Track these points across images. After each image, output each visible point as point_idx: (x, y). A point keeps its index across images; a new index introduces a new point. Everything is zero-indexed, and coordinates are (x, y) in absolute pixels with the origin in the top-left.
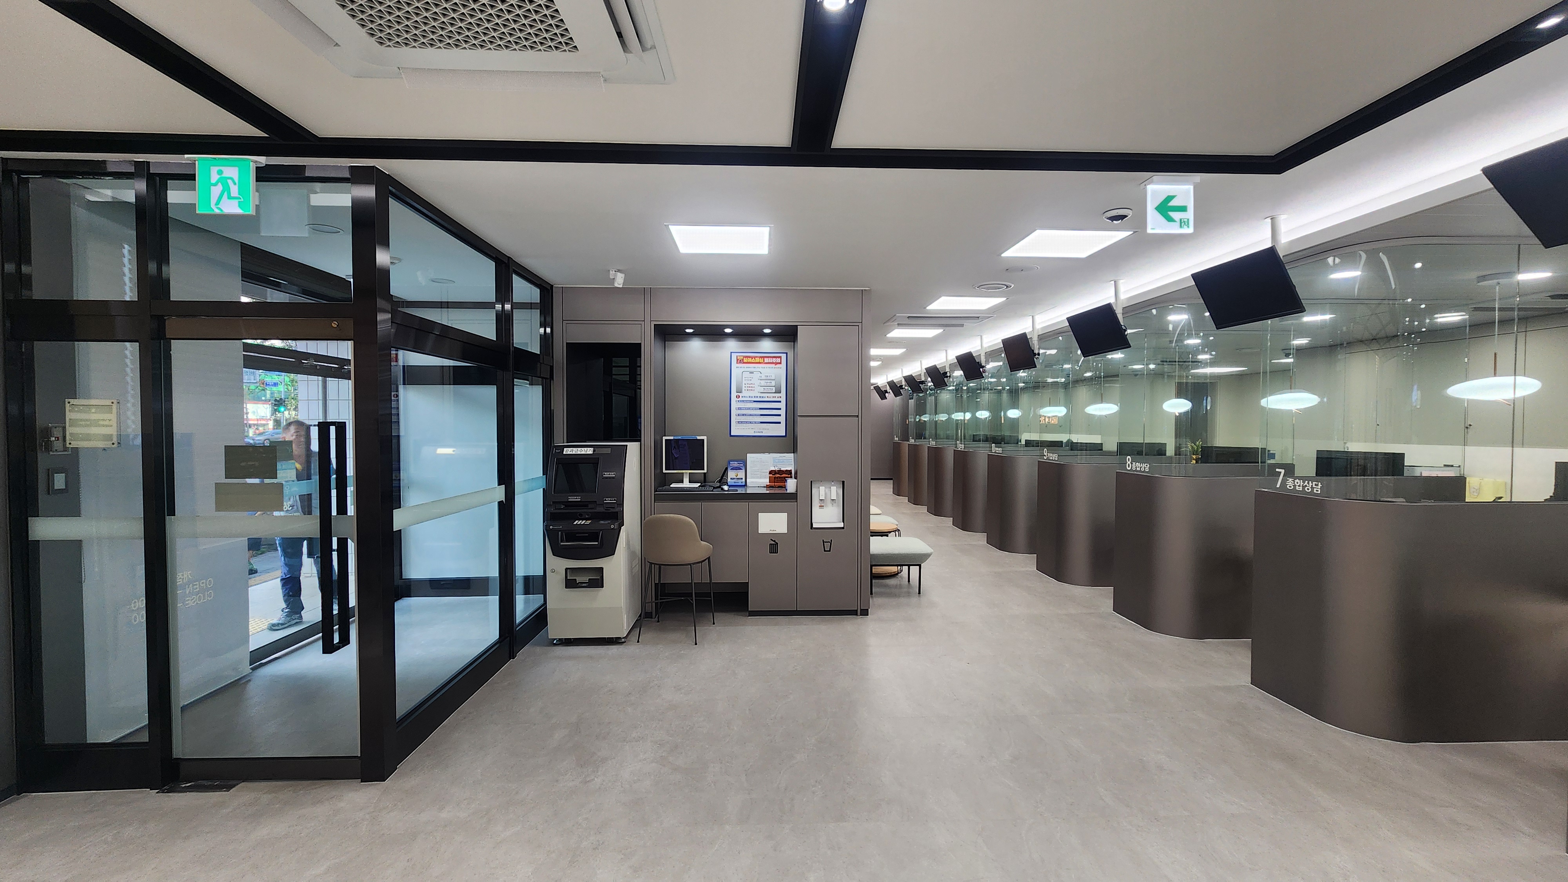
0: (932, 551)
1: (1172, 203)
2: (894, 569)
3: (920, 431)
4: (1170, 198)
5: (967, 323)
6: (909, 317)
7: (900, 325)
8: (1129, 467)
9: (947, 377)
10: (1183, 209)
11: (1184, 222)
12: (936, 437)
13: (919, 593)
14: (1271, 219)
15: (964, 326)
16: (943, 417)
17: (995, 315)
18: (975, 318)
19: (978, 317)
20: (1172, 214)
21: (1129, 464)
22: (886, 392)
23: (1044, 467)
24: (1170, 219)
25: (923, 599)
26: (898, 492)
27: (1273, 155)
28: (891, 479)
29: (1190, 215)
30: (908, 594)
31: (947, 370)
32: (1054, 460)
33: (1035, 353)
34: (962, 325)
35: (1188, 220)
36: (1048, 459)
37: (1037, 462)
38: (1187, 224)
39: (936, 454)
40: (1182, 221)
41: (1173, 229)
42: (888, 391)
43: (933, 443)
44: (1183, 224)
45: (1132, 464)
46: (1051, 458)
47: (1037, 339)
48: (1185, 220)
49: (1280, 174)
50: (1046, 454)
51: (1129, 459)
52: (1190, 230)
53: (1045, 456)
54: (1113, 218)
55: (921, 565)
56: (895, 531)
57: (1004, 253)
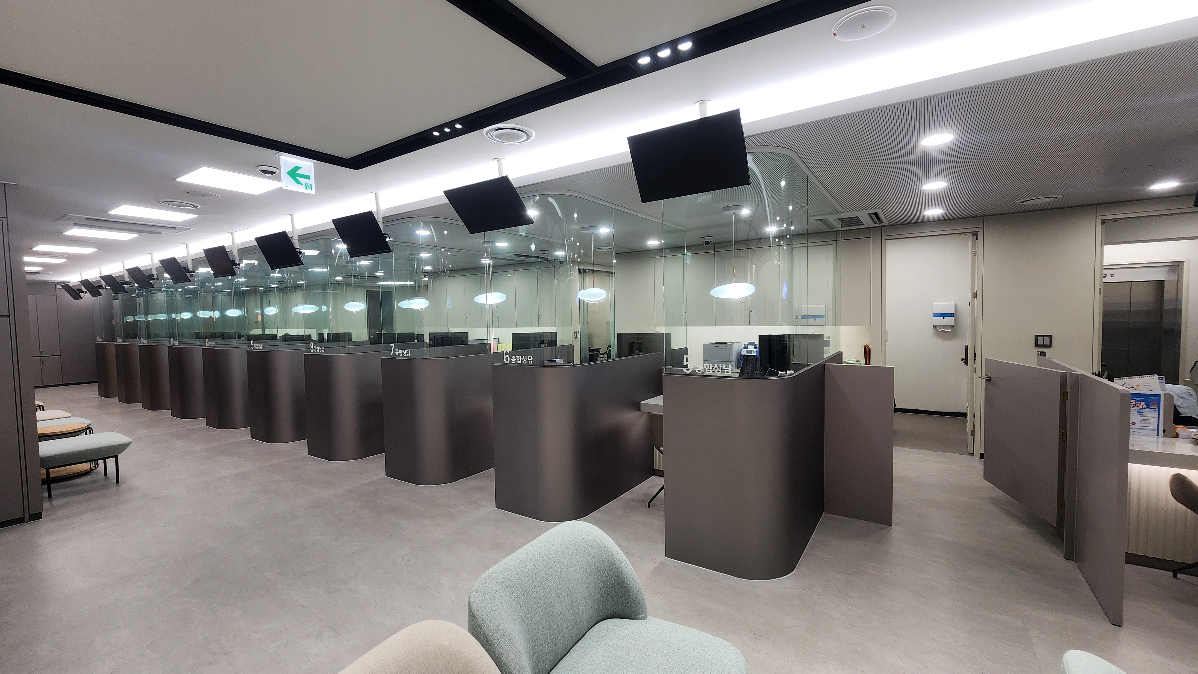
0: (132, 440)
1: (298, 172)
2: (86, 466)
3: (132, 331)
4: (298, 168)
5: (163, 231)
6: (86, 219)
7: (77, 225)
8: (312, 350)
9: (154, 279)
10: (308, 177)
11: (308, 186)
12: (149, 336)
13: (118, 482)
14: (375, 193)
15: (162, 234)
16: (161, 317)
17: (194, 228)
18: (172, 227)
19: (175, 228)
20: (299, 179)
21: (312, 348)
22: (82, 291)
23: (251, 355)
24: (299, 183)
25: (123, 486)
26: (105, 393)
27: (348, 158)
28: (96, 382)
29: (312, 181)
30: (104, 487)
31: (154, 272)
32: (259, 349)
33: (236, 264)
34: (160, 233)
35: (311, 185)
36: (254, 348)
37: (246, 352)
38: (310, 187)
39: (149, 353)
40: (307, 185)
41: (301, 189)
42: (84, 291)
43: (144, 342)
44: (307, 187)
45: (314, 347)
46: (257, 348)
47: (237, 252)
48: (309, 185)
49: (357, 170)
50: (253, 345)
51: (312, 344)
52: (313, 192)
53: (252, 346)
54: (265, 172)
55: (117, 456)
56: (86, 429)
57: (180, 178)
